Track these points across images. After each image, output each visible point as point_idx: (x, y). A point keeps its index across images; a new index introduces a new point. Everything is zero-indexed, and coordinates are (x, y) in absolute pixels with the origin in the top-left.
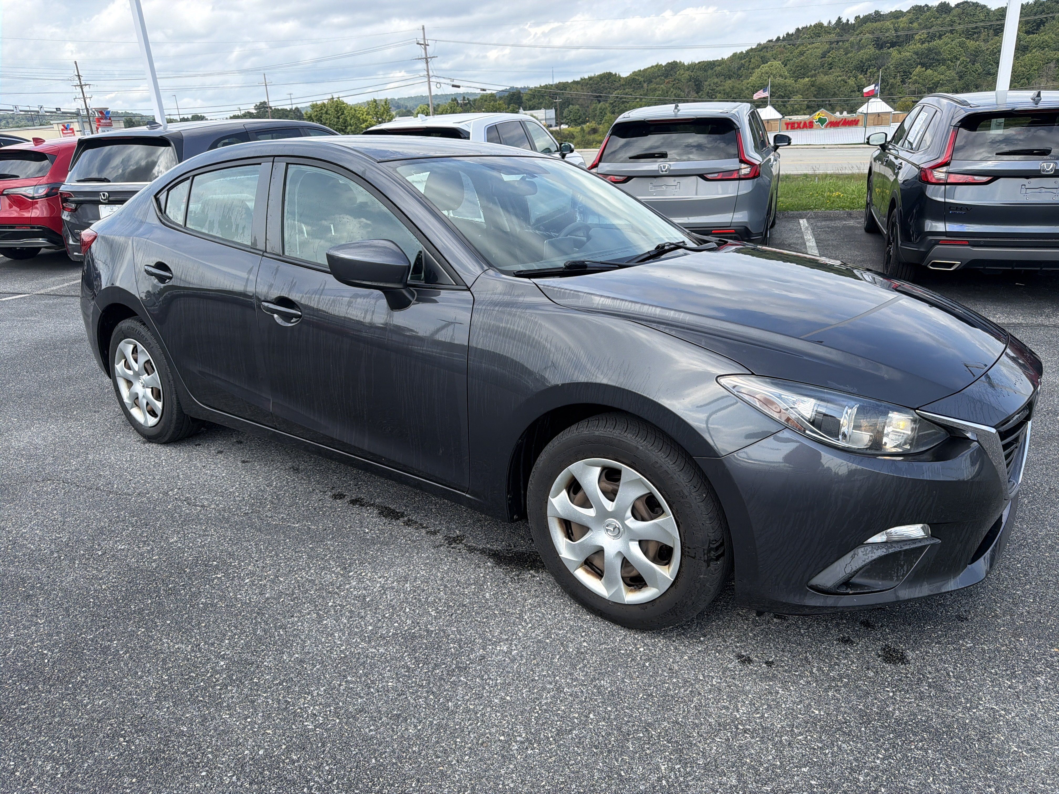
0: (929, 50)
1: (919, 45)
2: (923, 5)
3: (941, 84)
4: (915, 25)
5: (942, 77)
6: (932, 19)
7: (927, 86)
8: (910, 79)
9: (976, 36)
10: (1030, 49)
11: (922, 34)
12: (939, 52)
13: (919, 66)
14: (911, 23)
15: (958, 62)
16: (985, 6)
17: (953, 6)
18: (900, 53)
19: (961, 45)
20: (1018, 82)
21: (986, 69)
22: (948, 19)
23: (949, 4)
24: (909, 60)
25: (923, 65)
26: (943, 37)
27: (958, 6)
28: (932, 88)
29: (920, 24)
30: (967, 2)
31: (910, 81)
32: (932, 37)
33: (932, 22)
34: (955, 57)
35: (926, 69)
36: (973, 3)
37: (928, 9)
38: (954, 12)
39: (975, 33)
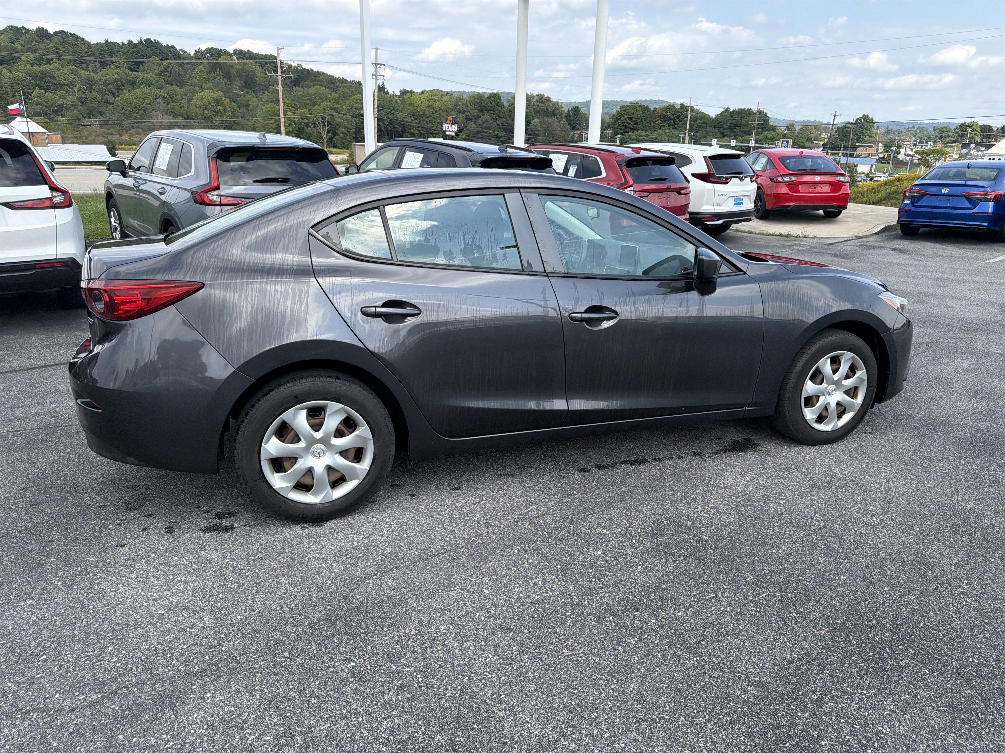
0: (42, 72)
1: (29, 66)
2: (20, 26)
3: (66, 108)
4: (17, 45)
5: (65, 101)
6: (34, 43)
7: (52, 109)
8: (31, 99)
9: (84, 66)
10: (138, 84)
11: (29, 56)
12: (54, 77)
13: (37, 88)
14: (12, 43)
15: (76, 89)
16: (83, 39)
17: (52, 33)
18: (11, 72)
19: (74, 72)
20: (137, 113)
21: (104, 98)
22: (51, 45)
23: (46, 30)
24: (23, 80)
25: (41, 88)
26: (51, 62)
27: (56, 33)
28: (57, 111)
29: (22, 45)
30: (64, 32)
31: (32, 101)
32: (40, 62)
33: (34, 45)
34: (71, 83)
35: (46, 92)
36: (71, 34)
37: (25, 32)
38: (56, 39)
39: (82, 63)
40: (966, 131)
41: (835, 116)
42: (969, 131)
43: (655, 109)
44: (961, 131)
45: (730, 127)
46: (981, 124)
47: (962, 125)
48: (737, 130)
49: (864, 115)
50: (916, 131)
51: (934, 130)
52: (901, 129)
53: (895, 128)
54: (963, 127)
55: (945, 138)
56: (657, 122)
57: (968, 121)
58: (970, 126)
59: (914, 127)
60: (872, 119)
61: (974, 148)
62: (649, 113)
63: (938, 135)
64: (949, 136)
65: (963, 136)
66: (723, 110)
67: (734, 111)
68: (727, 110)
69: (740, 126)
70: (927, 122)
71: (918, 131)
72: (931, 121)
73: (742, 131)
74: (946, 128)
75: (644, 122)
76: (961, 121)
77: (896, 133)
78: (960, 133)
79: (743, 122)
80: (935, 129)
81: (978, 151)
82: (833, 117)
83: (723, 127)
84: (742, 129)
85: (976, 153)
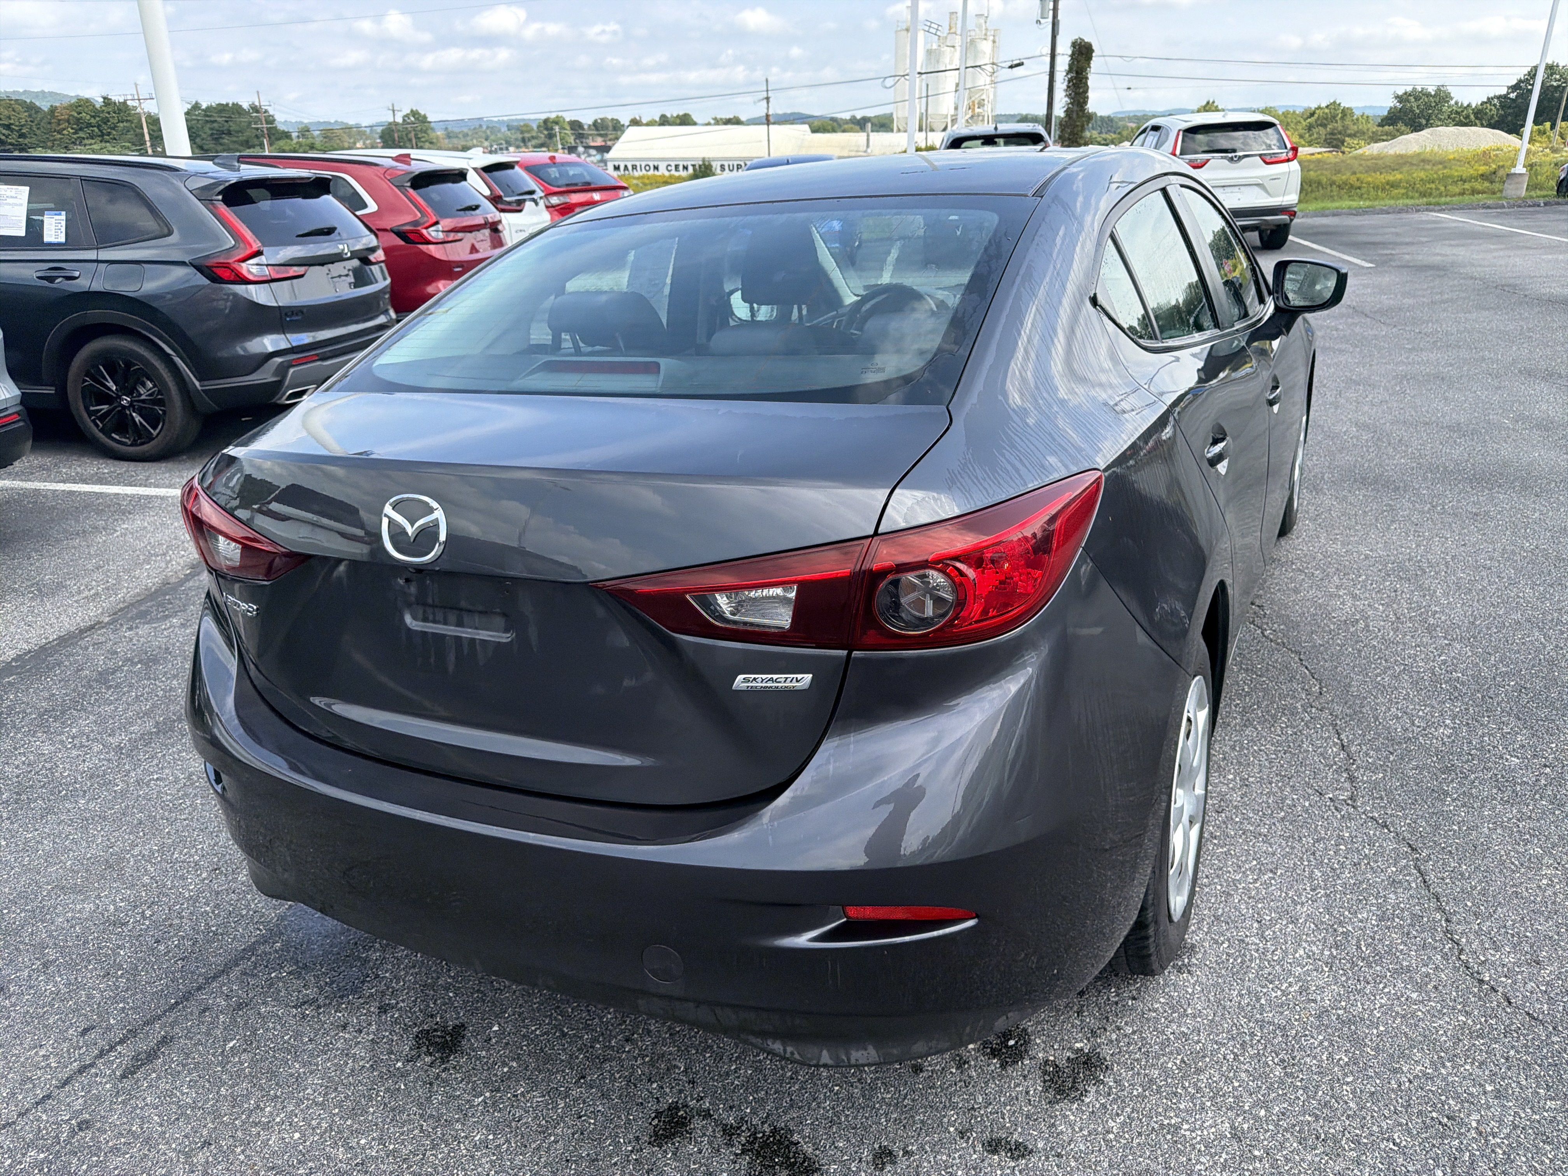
40: (552, 129)
41: (394, 111)
42: (557, 128)
43: (53, 110)
44: (547, 129)
45: (212, 134)
46: (568, 119)
47: (546, 121)
48: (226, 140)
49: (412, 111)
50: (485, 132)
51: (509, 130)
52: (465, 130)
53: (456, 130)
54: (548, 125)
55: (529, 140)
56: (65, 132)
57: (553, 116)
58: (556, 122)
59: (481, 126)
60: (425, 117)
61: (584, 153)
62: (39, 116)
63: (520, 136)
64: (533, 138)
65: (551, 136)
66: (189, 107)
67: (209, 108)
68: (196, 106)
69: (229, 133)
70: (496, 119)
71: (488, 132)
72: (501, 118)
73: (235, 142)
74: (526, 126)
75: (38, 132)
76: (544, 117)
77: (461, 136)
78: (546, 132)
79: (234, 127)
80: (509, 128)
81: (589, 156)
82: (391, 112)
83: (200, 136)
84: (235, 139)
85: (588, 159)
